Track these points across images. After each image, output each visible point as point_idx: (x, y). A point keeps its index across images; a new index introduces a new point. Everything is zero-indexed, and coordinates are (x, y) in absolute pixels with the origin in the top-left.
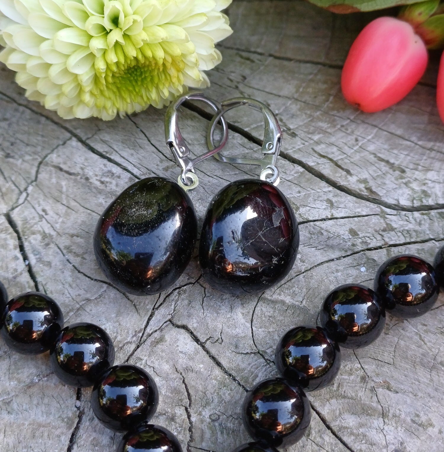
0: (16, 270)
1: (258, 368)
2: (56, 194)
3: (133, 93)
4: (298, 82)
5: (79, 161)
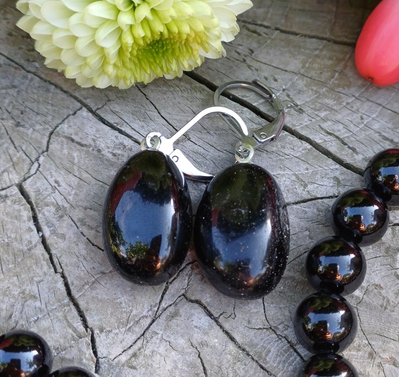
0: (30, 242)
1: (270, 343)
2: (68, 165)
3: (153, 65)
4: (304, 57)
5: (90, 133)
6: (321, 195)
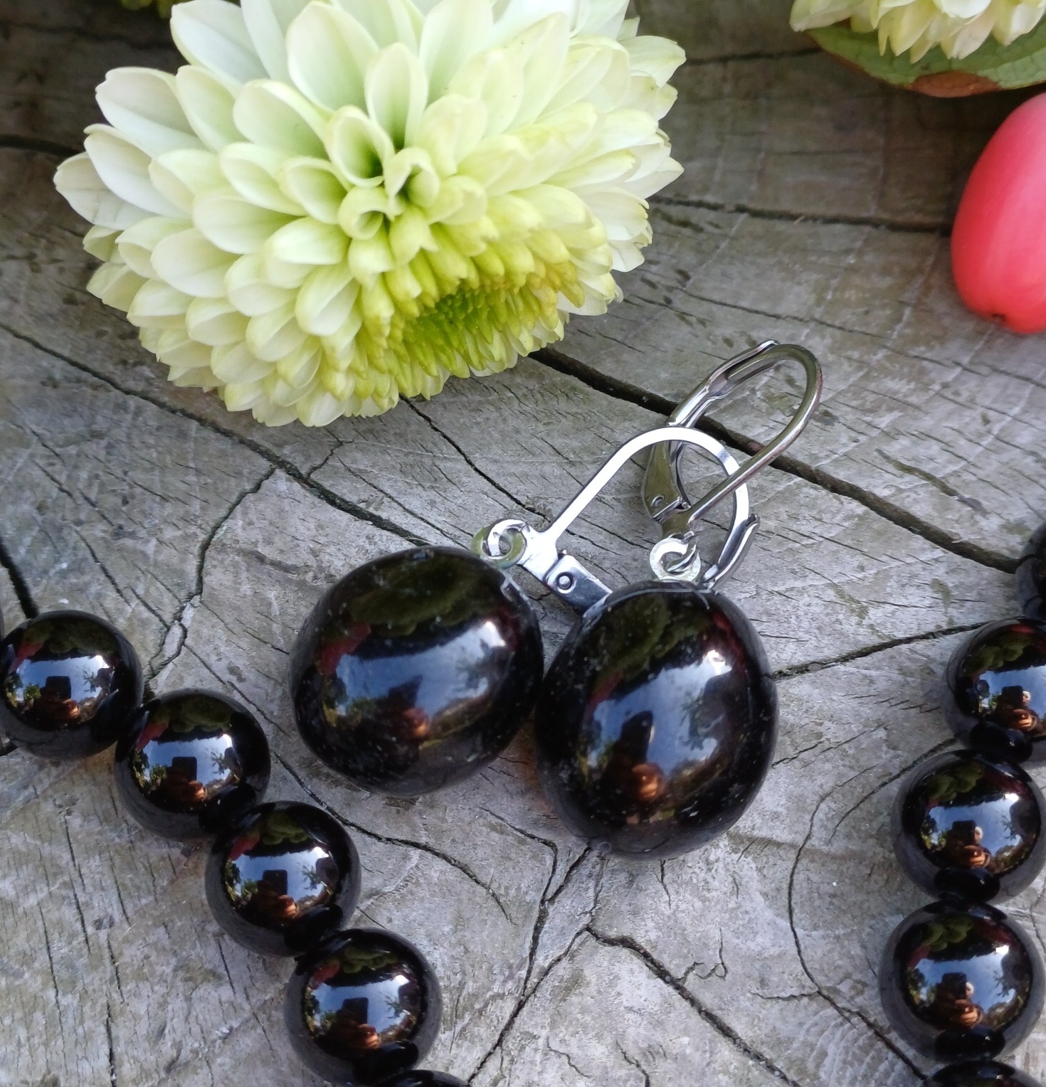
1: (823, 1032)
2: (256, 624)
3: (444, 351)
4: (821, 276)
5: (302, 534)
6: (905, 631)
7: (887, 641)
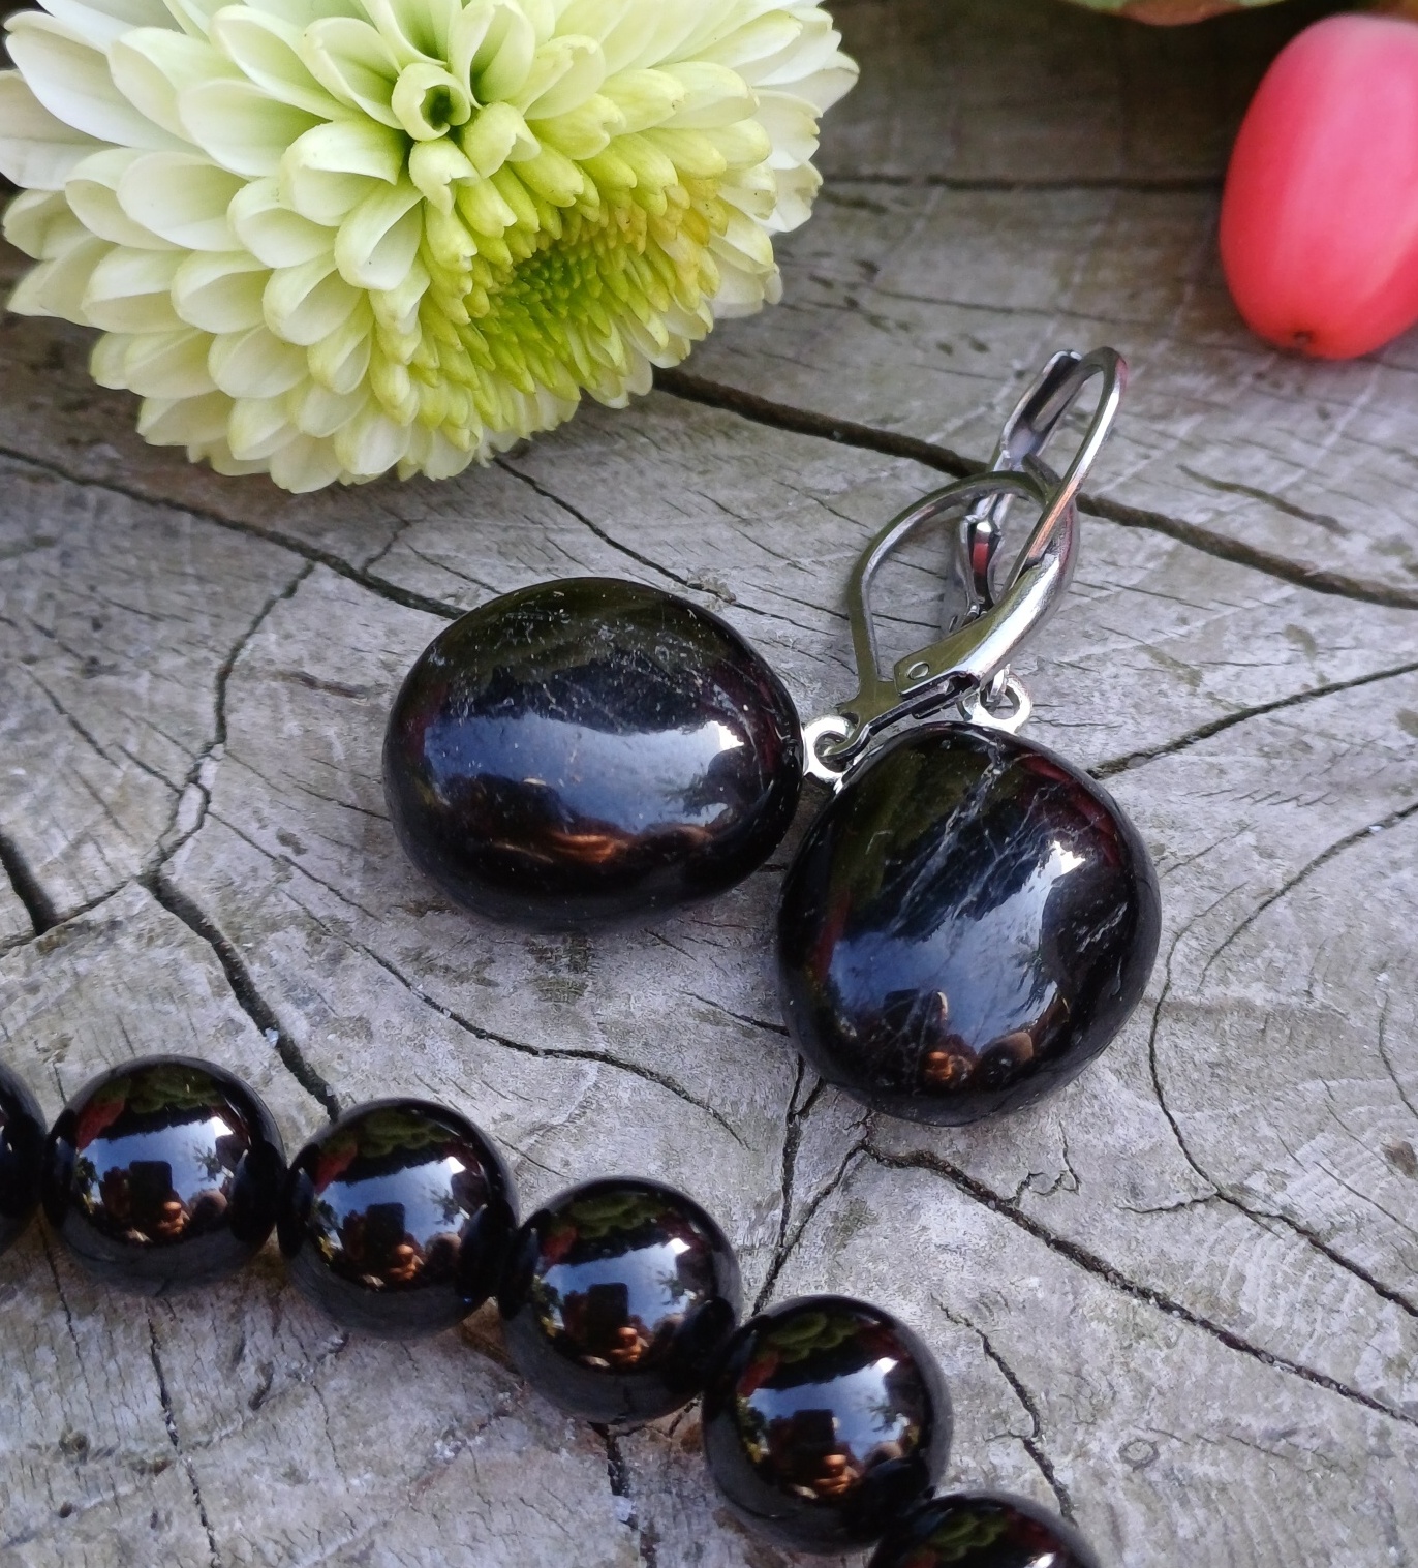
1: (1234, 1249)
2: (313, 775)
4: (1060, 254)
5: (367, 644)
6: (1260, 697)
7: (1235, 712)
